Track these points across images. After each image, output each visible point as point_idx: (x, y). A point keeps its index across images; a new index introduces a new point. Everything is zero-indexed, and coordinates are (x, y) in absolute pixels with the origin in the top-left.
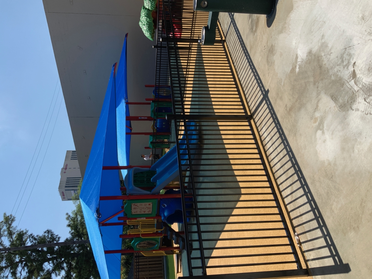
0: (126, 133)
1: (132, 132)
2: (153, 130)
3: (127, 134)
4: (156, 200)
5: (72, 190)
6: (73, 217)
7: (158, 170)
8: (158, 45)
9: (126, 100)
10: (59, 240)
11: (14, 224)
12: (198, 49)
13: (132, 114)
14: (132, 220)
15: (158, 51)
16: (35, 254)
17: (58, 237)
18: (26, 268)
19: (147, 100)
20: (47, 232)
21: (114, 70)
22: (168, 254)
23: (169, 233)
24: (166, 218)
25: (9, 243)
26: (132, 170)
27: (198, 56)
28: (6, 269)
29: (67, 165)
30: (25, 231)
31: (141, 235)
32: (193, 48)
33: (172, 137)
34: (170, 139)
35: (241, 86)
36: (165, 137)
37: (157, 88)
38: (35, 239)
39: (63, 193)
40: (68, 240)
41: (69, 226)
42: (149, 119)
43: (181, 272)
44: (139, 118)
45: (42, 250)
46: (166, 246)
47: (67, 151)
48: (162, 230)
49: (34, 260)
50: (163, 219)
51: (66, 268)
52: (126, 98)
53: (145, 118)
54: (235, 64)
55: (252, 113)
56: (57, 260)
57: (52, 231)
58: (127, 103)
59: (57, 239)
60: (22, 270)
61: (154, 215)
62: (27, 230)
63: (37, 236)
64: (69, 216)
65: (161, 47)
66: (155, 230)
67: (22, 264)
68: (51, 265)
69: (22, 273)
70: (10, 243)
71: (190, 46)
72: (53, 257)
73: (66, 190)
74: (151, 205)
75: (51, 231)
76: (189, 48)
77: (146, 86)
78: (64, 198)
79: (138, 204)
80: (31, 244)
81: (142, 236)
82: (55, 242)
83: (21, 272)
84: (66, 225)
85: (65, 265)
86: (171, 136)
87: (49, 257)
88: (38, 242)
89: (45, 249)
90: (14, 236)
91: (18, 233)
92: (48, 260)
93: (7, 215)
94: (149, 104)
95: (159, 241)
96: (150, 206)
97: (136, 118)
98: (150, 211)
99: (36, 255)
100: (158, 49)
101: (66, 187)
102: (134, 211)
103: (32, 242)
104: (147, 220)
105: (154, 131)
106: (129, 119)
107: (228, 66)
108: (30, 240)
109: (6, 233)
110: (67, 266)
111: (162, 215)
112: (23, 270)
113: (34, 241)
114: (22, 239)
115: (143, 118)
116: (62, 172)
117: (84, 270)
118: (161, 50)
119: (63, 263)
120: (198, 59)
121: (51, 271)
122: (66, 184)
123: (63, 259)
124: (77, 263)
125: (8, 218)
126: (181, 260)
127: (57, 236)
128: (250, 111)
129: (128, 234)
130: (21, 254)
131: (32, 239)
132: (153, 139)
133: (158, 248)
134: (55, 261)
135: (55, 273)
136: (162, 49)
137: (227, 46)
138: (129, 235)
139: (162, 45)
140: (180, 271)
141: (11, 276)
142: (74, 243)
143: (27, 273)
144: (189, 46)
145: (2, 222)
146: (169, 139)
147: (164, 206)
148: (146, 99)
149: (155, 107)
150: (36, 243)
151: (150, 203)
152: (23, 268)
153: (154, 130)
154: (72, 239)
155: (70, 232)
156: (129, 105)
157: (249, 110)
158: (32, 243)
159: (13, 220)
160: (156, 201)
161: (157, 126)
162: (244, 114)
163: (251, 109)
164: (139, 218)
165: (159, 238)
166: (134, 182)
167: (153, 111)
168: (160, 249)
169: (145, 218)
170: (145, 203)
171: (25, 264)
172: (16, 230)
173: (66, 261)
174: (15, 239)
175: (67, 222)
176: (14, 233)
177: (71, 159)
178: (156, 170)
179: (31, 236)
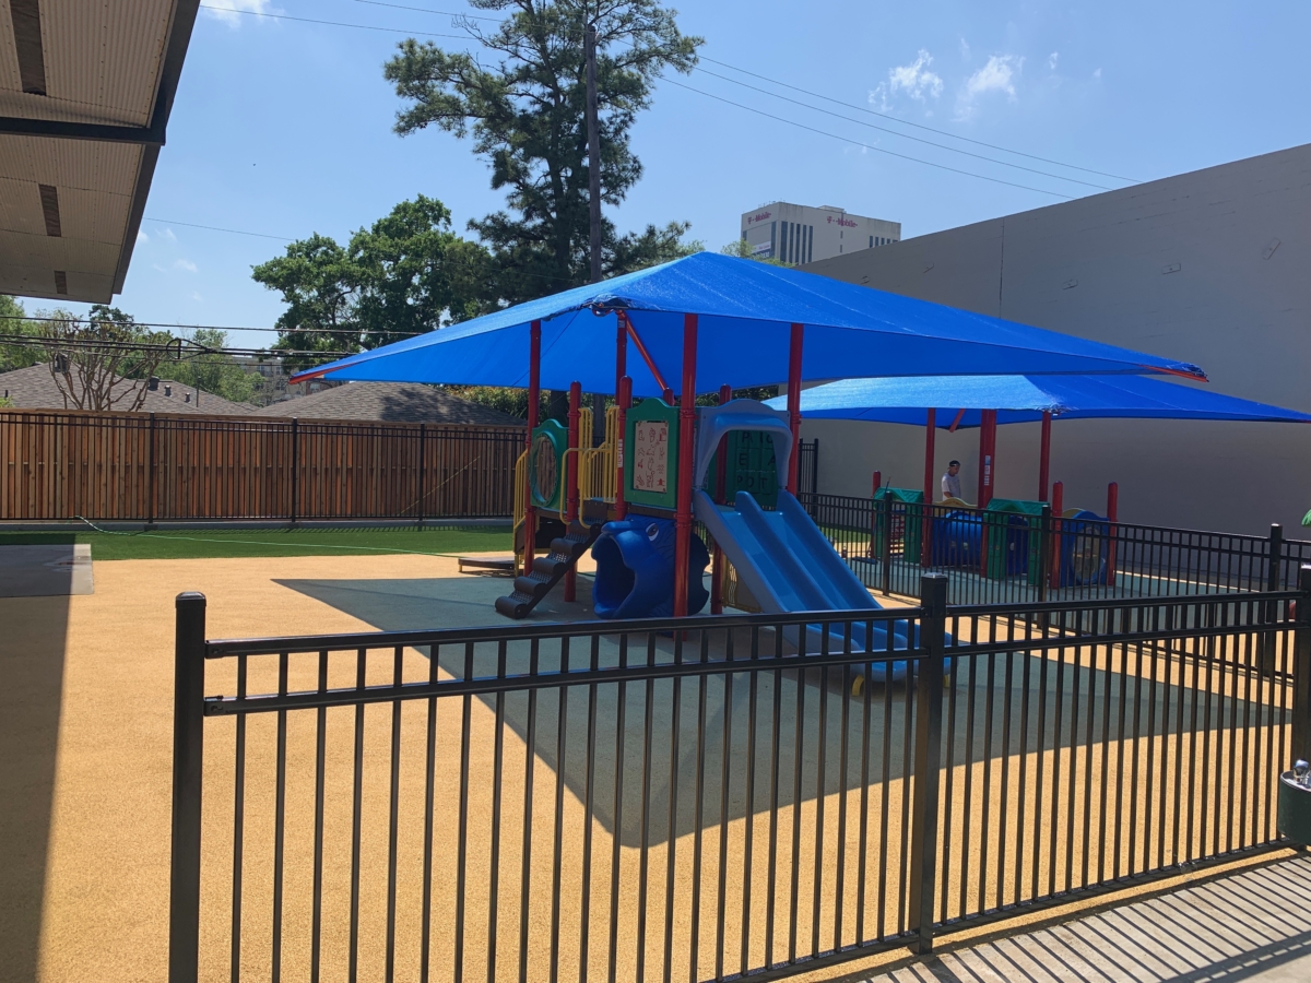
0: (934, 409)
1: (938, 431)
2: (940, 507)
3: (932, 411)
4: (673, 505)
5: (773, 245)
6: (675, 243)
7: (776, 519)
8: (1284, 546)
9: (1054, 411)
10: (609, 201)
11: (669, 69)
12: (1265, 710)
13: (1002, 431)
14: (617, 423)
15: (1258, 545)
16: (573, 132)
17: (620, 199)
18: (537, 107)
19: (1058, 487)
20: (636, 165)
21: (1177, 371)
22: (516, 535)
23: (571, 543)
24: (611, 537)
25: (613, 57)
26: (783, 427)
27: (1228, 704)
28: (539, 51)
29: (853, 225)
30: (645, 99)
31: (575, 449)
32: (1266, 685)
33: (912, 571)
34: (906, 563)
35: (1078, 916)
36: (913, 545)
37: (1105, 530)
38: (617, 131)
39: (767, 216)
40: (608, 229)
41: (651, 232)
42: (985, 493)
43: (461, 571)
44: (988, 458)
45: (585, 153)
46: (538, 528)
47: (899, 225)
48: (580, 519)
49: (558, 130)
50: (609, 528)
51: (529, 225)
52: (1064, 415)
53: (987, 480)
54: (1183, 894)
55: (940, 956)
56: (551, 197)
57: (637, 181)
58: (1044, 417)
59: (613, 196)
60: (532, 96)
61: (629, 496)
62: (651, 107)
63: (626, 136)
64: (680, 233)
65: (1275, 556)
66: (584, 496)
67: (550, 95)
68: (542, 181)
69: (524, 97)
70: (614, 60)
71: (1278, 674)
72: (562, 184)
73: (774, 224)
74: (660, 489)
75: (638, 177)
76: (1265, 669)
77: (1112, 487)
78: (750, 220)
79: (664, 445)
80: (606, 121)
81: (571, 452)
82: (603, 191)
83: (527, 94)
84: (652, 223)
85: (538, 221)
86: (914, 568)
87: (563, 174)
88: (609, 140)
89: (586, 162)
90: (634, 69)
91: (643, 81)
92: (554, 172)
93: (698, 49)
94: (1043, 497)
95: (553, 509)
96: (656, 483)
97: (987, 446)
98: (642, 482)
99: (572, 135)
100: (1268, 544)
101: (784, 224)
102: (644, 427)
103: (611, 123)
104: (616, 471)
105: (937, 510)
106: (987, 420)
107: (1175, 859)
108: (617, 116)
109: (644, 46)
110: (535, 228)
111: (626, 523)
112: (531, 99)
113: (612, 129)
114: (623, 93)
115: (988, 472)
116: (833, 210)
117: (518, 276)
118: (1263, 555)
119: (542, 217)
120: (1215, 703)
121: (524, 181)
122: (792, 224)
123: (554, 215)
124: (537, 256)
125: (689, 50)
126: (495, 575)
127: (623, 196)
128: (951, 948)
129: (582, 410)
130: (577, 93)
131: (618, 120)
132: (906, 504)
133: (533, 503)
134: (550, 191)
135: (518, 194)
136: (1267, 560)
137: (1277, 861)
138: (578, 412)
139: (1283, 562)
140: (465, 568)
141: (520, 67)
142: (596, 248)
143: (523, 111)
144: (1278, 668)
145: (676, 32)
146: (904, 560)
147: (652, 532)
148: (1060, 483)
149: (1027, 516)
150: (606, 133)
151: (665, 483)
152: (538, 100)
153: (943, 510)
154: (609, 242)
155: (633, 235)
156: (1041, 423)
157: (954, 943)
158: (608, 124)
159: (682, 67)
160: (669, 503)
161: (958, 521)
162: (937, 918)
163: (959, 953)
164: (623, 447)
165: (560, 509)
166: (744, 432)
167: (1012, 506)
168: (532, 510)
169: (620, 465)
170: (665, 468)
171: (548, 104)
172: (650, 76)
173: (549, 225)
174: (625, 74)
175: (661, 226)
176: (642, 70)
177: (871, 238)
178: (781, 511)
179: (627, 119)
